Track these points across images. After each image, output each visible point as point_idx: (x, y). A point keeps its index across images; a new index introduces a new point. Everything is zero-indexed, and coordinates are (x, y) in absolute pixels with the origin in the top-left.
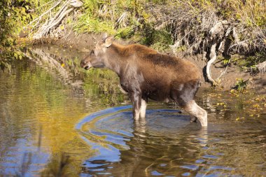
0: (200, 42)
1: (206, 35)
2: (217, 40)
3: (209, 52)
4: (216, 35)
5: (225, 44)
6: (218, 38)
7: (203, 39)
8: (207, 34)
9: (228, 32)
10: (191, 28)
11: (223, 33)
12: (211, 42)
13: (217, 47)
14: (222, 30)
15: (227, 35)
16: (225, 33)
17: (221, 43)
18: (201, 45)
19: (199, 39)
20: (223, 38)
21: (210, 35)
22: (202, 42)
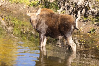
0: (72, 9)
1: (75, 6)
2: (81, 8)
3: (77, 14)
4: (81, 5)
5: (85, 10)
6: (81, 7)
7: (74, 7)
9: (87, 4)
10: (68, 2)
12: (78, 9)
13: (81, 12)
14: (84, 3)
15: (86, 6)
16: (85, 4)
17: (83, 10)
18: (73, 10)
19: (72, 7)
20: (84, 7)
21: (78, 6)
22: (73, 9)
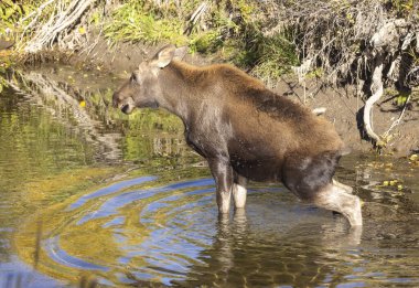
0: (352, 60)
1: (363, 48)
2: (384, 58)
3: (368, 81)
4: (384, 47)
5: (401, 66)
6: (386, 53)
7: (358, 55)
8: (365, 46)
9: (407, 41)
10: (335, 35)
11: (397, 44)
12: (374, 62)
13: (385, 72)
14: (395, 38)
15: (404, 48)
16: (401, 43)
17: (393, 64)
18: (354, 66)
19: (349, 56)
20: (397, 54)
21: (371, 48)
22: (355, 62)
